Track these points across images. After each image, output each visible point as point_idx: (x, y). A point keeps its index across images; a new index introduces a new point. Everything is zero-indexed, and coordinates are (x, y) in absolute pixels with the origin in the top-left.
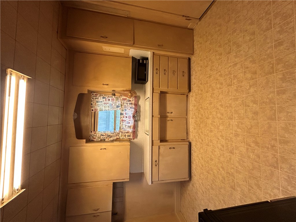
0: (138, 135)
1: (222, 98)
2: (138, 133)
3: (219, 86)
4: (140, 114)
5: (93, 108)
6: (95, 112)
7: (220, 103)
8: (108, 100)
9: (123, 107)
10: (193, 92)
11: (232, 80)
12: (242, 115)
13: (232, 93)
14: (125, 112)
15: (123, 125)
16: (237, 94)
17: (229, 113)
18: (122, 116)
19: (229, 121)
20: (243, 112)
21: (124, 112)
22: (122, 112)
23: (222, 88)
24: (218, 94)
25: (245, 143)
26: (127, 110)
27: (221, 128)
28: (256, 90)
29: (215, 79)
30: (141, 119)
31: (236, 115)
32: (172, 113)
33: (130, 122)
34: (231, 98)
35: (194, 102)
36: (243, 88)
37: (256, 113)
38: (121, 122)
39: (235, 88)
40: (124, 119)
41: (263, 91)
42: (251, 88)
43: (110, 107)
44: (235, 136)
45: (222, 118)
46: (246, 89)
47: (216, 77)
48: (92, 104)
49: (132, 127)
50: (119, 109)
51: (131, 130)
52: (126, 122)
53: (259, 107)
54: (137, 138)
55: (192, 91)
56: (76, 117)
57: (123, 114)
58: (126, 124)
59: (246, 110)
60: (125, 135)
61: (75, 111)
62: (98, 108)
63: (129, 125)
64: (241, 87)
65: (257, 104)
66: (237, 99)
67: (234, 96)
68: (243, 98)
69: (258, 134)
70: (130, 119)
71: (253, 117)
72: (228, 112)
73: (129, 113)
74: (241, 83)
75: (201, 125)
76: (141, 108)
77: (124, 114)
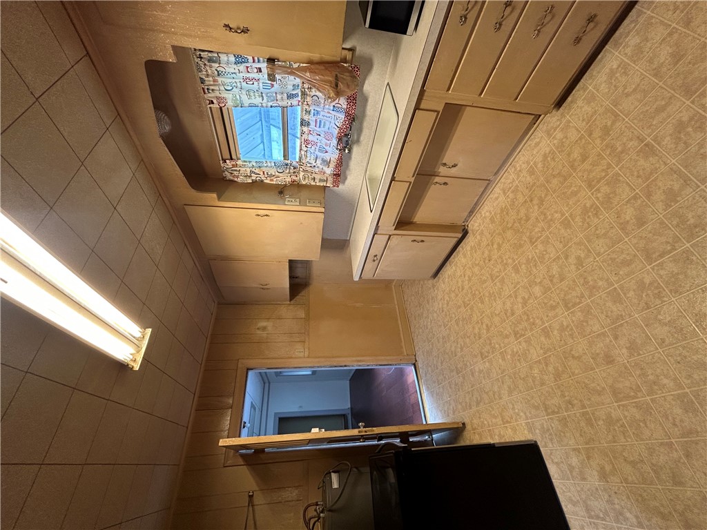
0: (348, 177)
1: (599, 254)
2: (348, 172)
3: (628, 218)
4: (361, 124)
5: (209, 95)
6: (221, 108)
7: (582, 256)
8: (256, 70)
9: (309, 99)
10: (564, 121)
11: (670, 252)
12: (588, 330)
13: (628, 275)
14: (314, 119)
15: (309, 155)
16: (631, 294)
17: (574, 294)
18: (305, 129)
19: (558, 303)
20: (596, 327)
21: (311, 118)
22: (306, 118)
23: (627, 234)
24: (603, 231)
25: (545, 353)
26: (322, 113)
27: (537, 290)
28: (667, 341)
29: (647, 179)
30: (362, 138)
31: (579, 314)
32: (455, 166)
33: (327, 148)
34: (613, 278)
35: (539, 158)
36: (658, 301)
37: (609, 360)
38: (303, 145)
39: (647, 281)
40: (311, 138)
41: (672, 360)
42: (667, 328)
43: (265, 98)
44: (542, 330)
45: (555, 280)
46: (659, 313)
47: (656, 179)
48: (203, 81)
49: (332, 165)
50: (294, 102)
51: (329, 171)
52: (318, 148)
53: (626, 361)
54: (344, 183)
55: (563, 116)
56: (168, 128)
57: (308, 124)
58: (317, 152)
59: (604, 334)
60: (314, 179)
61: (157, 107)
62: (229, 96)
63: (327, 157)
64: (659, 296)
65: (631, 355)
66: (617, 299)
67: (622, 287)
68: (630, 316)
69: (573, 374)
70: (328, 142)
71: (598, 354)
72: (573, 289)
73: (327, 123)
74: (671, 291)
75: (509, 234)
76: (369, 107)
77: (313, 124)
